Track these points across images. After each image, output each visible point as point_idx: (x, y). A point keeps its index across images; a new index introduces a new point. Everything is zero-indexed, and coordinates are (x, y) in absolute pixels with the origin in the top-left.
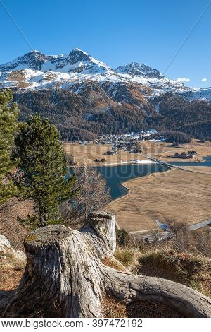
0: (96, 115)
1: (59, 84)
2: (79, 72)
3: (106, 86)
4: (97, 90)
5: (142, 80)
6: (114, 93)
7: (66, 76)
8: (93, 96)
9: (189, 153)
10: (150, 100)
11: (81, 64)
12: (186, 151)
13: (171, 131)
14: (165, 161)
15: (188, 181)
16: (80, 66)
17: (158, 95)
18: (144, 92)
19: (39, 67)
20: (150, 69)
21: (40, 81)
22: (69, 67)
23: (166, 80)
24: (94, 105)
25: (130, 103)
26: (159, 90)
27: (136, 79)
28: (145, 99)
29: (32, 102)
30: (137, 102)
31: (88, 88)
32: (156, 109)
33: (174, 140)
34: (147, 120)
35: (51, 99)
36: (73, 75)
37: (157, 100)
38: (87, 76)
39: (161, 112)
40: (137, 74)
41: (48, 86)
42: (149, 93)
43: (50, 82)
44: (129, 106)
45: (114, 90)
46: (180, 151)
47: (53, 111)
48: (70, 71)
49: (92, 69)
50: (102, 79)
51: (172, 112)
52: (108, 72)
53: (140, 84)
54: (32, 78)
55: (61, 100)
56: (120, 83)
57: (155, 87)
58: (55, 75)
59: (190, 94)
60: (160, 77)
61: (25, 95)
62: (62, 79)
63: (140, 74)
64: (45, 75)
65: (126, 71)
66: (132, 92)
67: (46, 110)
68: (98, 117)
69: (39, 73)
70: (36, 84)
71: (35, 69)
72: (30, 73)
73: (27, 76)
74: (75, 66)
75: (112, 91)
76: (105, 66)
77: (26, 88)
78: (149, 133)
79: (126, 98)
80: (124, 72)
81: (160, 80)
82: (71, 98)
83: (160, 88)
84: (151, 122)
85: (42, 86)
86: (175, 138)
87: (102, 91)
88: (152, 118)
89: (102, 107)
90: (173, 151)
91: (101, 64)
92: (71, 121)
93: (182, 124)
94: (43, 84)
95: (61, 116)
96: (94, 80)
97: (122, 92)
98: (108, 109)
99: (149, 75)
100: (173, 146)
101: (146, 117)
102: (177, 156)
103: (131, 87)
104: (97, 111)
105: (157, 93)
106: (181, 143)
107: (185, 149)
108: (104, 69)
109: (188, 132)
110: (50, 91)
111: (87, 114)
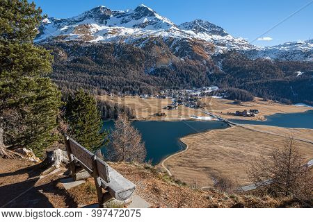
0: (158, 70)
1: (123, 38)
2: (144, 27)
3: (169, 41)
4: (160, 45)
5: (205, 37)
6: (177, 49)
7: (131, 31)
8: (156, 51)
9: (251, 111)
10: (213, 57)
11: (146, 20)
12: (248, 109)
13: (233, 88)
14: (225, 118)
15: (248, 139)
16: (144, 22)
17: (221, 52)
18: (207, 49)
19: (104, 21)
20: (214, 26)
21: (105, 35)
22: (134, 22)
23: (230, 37)
24: (156, 60)
25: (193, 59)
26: (222, 48)
27: (199, 36)
28: (208, 56)
29: (96, 55)
30: (200, 58)
31: (151, 43)
32: (219, 66)
33: (235, 98)
34: (209, 76)
35: (115, 53)
36: (137, 30)
37: (220, 56)
38: (150, 32)
39: (224, 69)
40: (201, 31)
41: (112, 39)
42: (212, 50)
43: (114, 36)
44: (191, 61)
45: (177, 46)
46: (241, 109)
47: (115, 64)
48: (134, 26)
49: (156, 24)
50: (166, 34)
51: (235, 69)
52: (172, 27)
53: (203, 41)
54: (97, 33)
55: (126, 54)
56: (184, 39)
57: (218, 44)
58: (119, 30)
59: (254, 52)
60: (223, 35)
61: (89, 48)
62: (126, 33)
63: (204, 31)
64: (110, 29)
65: (190, 27)
66: (195, 48)
67: (109, 63)
68: (160, 72)
69: (103, 27)
70: (101, 38)
71: (101, 23)
72: (95, 27)
73: (93, 30)
74: (140, 21)
75: (174, 47)
76: (170, 23)
77: (91, 41)
78: (210, 90)
79: (189, 54)
80: (187, 28)
81: (224, 38)
82: (134, 52)
83: (224, 45)
84: (213, 79)
85: (106, 40)
86: (236, 95)
87: (165, 47)
88: (215, 75)
89: (165, 62)
90: (234, 109)
91: (166, 20)
92: (134, 74)
93: (245, 81)
94: (108, 38)
95: (123, 69)
96: (157, 35)
97: (185, 47)
98: (170, 64)
99: (213, 32)
100: (235, 103)
101: (208, 73)
102: (238, 114)
103: (195, 43)
104: (159, 66)
105: (221, 50)
106: (243, 100)
107: (246, 107)
108: (168, 25)
109: (251, 90)
110: (114, 45)
111: (149, 68)
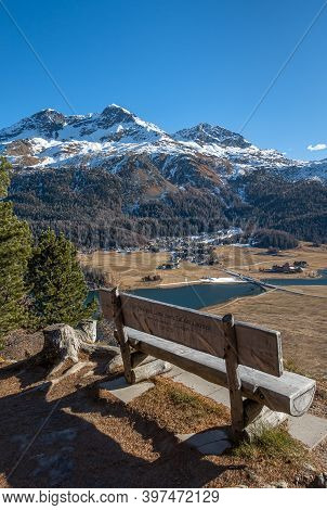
0: (144, 207)
1: (85, 159)
2: (117, 140)
3: (160, 160)
4: (145, 167)
5: (216, 151)
6: (173, 171)
7: (97, 147)
8: (139, 177)
9: (296, 264)
10: (230, 181)
11: (120, 128)
12: (291, 261)
13: (265, 230)
14: (257, 278)
15: (295, 309)
16: (118, 131)
17: (243, 173)
18: (219, 169)
19: (54, 133)
20: (229, 133)
21: (55, 156)
22: (101, 132)
23: (254, 149)
24: (141, 191)
25: (199, 187)
26: (244, 166)
27: (206, 149)
28: (222, 180)
29: (43, 187)
30: (209, 185)
31: (130, 164)
32: (241, 195)
33: (268, 244)
34: (227, 213)
35: (74, 183)
36: (107, 144)
37: (241, 180)
38: (129, 146)
39: (248, 199)
40: (209, 141)
41: (69, 162)
42: (228, 170)
43: (72, 156)
44: (198, 191)
45: (173, 166)
46: (280, 262)
47: (76, 201)
48: (102, 140)
49: (138, 135)
50: (154, 149)
51: (266, 199)
52: (163, 138)
53: (213, 157)
54: (43, 152)
55: (92, 184)
56: (182, 155)
57: (236, 161)
58: (79, 146)
59: (294, 170)
60: (244, 145)
61: (32, 177)
62: (90, 151)
63: (214, 141)
64: (65, 146)
65: (191, 137)
66: (201, 169)
67: (65, 200)
68: (149, 209)
69: (54, 143)
70: (50, 160)
71: (48, 137)
72: (41, 143)
73: (35, 148)
74: (110, 131)
75: (169, 168)
76: (158, 130)
77: (34, 166)
78: (231, 233)
79: (192, 178)
80: (187, 138)
81: (245, 150)
82: (104, 180)
83: (245, 162)
84: (233, 214)
85: (59, 163)
86: (271, 240)
87: (153, 170)
88: (235, 209)
89: (155, 194)
90: (270, 262)
91: (152, 127)
92: (105, 217)
93: (283, 218)
94: (61, 159)
95: (88, 209)
96: (140, 151)
97: (185, 169)
98: (163, 196)
99: (227, 143)
100: (270, 253)
101: (224, 208)
102: (277, 269)
103: (200, 162)
104: (146, 201)
105: (241, 169)
106: (282, 248)
107: (288, 258)
108: (157, 134)
109: (293, 231)
110: (72, 171)
111: (130, 205)
